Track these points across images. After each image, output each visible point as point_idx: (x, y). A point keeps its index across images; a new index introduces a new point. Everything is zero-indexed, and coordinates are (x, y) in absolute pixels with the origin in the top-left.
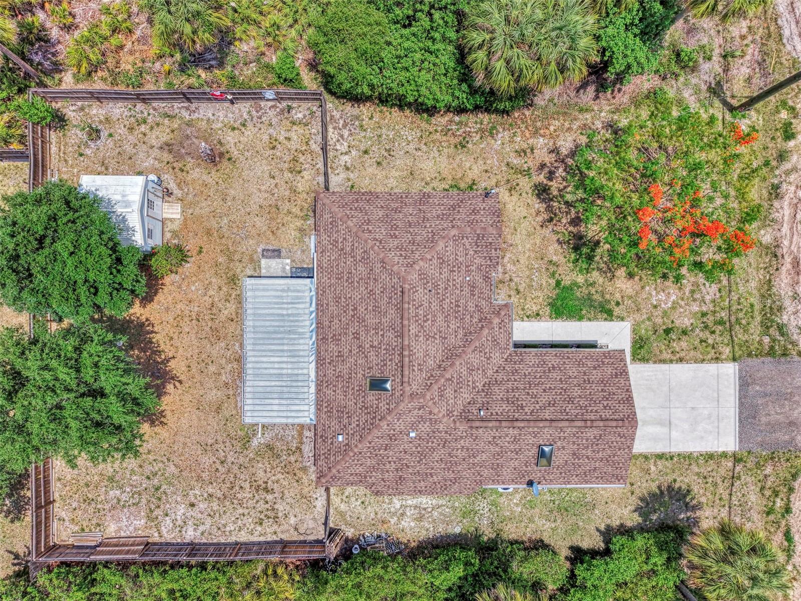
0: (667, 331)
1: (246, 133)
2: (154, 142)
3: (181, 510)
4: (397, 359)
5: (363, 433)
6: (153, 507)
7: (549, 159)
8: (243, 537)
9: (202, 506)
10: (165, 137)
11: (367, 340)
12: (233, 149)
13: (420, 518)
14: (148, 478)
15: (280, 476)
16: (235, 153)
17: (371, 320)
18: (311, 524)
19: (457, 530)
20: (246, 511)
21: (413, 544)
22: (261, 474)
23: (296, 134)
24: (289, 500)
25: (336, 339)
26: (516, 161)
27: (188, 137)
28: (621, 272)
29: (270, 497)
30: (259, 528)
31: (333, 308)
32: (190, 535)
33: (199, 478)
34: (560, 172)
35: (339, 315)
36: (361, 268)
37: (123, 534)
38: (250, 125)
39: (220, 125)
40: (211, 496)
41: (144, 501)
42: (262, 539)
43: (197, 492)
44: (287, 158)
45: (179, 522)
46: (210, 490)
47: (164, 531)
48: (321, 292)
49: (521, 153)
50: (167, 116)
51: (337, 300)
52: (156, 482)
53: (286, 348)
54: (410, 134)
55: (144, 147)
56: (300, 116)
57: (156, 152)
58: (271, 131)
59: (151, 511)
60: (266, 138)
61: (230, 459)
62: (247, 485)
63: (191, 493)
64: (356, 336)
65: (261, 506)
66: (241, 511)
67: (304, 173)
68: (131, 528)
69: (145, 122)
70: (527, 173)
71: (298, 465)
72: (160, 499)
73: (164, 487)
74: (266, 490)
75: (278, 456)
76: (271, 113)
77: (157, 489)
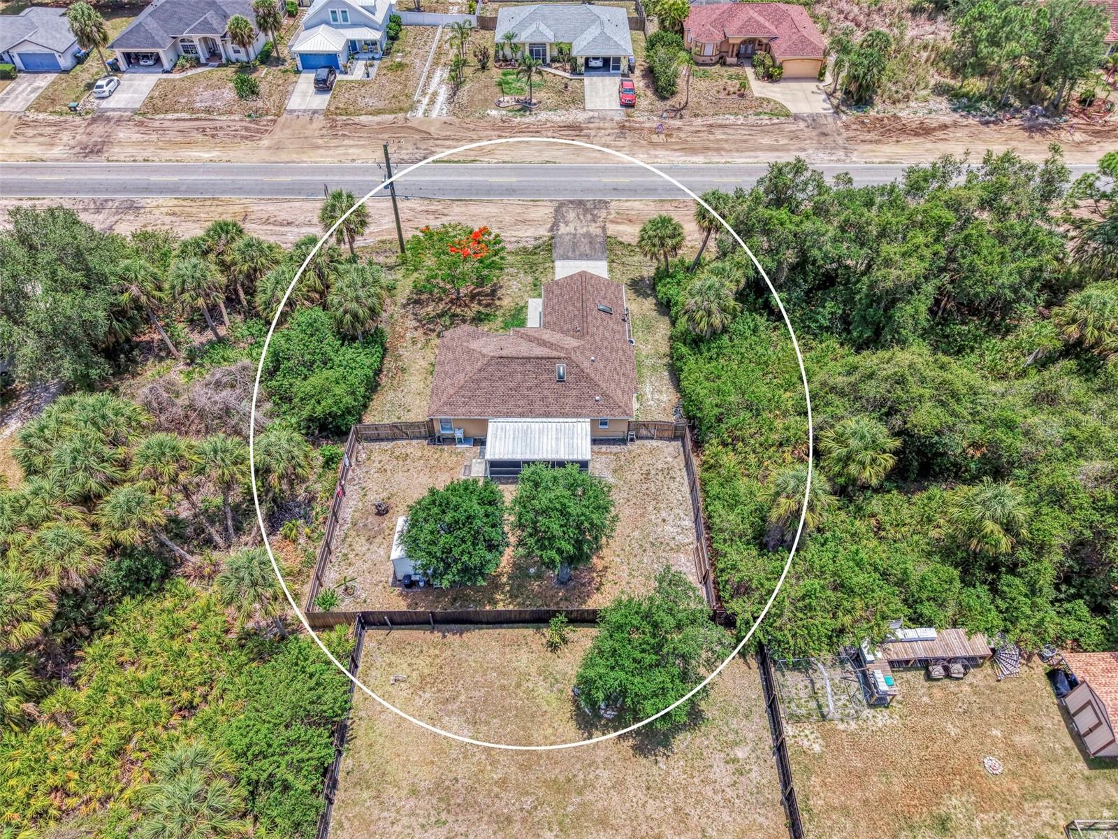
0: (535, 285)
1: (370, 486)
2: (364, 549)
3: (668, 528)
4: (544, 362)
5: (593, 384)
6: (668, 548)
7: (421, 331)
8: (686, 489)
9: (664, 514)
10: (363, 540)
11: (531, 382)
12: (382, 496)
13: (661, 392)
14: (644, 551)
15: (636, 466)
16: (385, 495)
17: (519, 378)
18: (671, 449)
19: (666, 373)
20: (665, 487)
21: (679, 395)
22: (636, 477)
23: (376, 457)
24: (654, 461)
25: (531, 402)
26: (419, 346)
27: (365, 525)
28: (498, 303)
29: (653, 472)
30: (678, 479)
31: (510, 405)
32: (688, 523)
33: (642, 515)
34: (431, 326)
35: (515, 401)
36: (483, 385)
37: (694, 570)
38: (363, 485)
39: (360, 504)
40: (655, 508)
41: (664, 554)
42: (686, 478)
43: (653, 517)
44: (395, 462)
45: (679, 530)
46: (651, 508)
47: (687, 541)
48: (498, 414)
49: (414, 342)
50: (344, 541)
51: (504, 402)
52: (647, 546)
53: (537, 436)
54: (391, 394)
55: (368, 555)
56: (364, 455)
57: (374, 547)
58: (372, 472)
59: (672, 549)
60: (376, 475)
61: (626, 496)
62: (645, 486)
63: (654, 521)
64: (529, 389)
65: (660, 477)
66: (666, 490)
67: (408, 452)
68: (688, 564)
69: (346, 555)
70: (428, 341)
71: (627, 454)
72: (661, 543)
73: (651, 539)
74: (648, 474)
75: (621, 466)
76: (358, 472)
77: (653, 544)
